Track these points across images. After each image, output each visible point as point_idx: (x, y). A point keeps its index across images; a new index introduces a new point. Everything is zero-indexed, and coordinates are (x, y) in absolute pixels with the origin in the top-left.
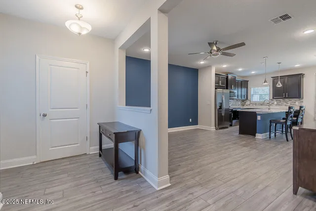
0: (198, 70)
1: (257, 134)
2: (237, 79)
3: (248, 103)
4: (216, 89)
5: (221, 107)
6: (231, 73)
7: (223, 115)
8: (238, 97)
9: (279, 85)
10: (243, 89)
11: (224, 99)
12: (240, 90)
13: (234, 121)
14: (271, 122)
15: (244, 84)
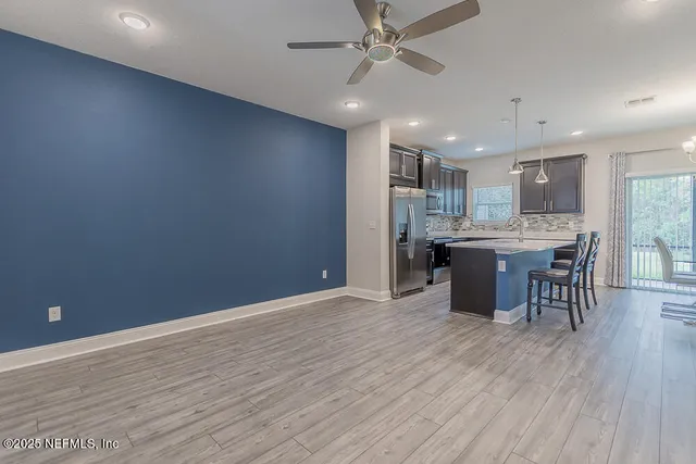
0: (345, 132)
1: (496, 312)
2: (444, 164)
3: (467, 224)
4: (391, 186)
5: (404, 237)
6: (429, 149)
7: (411, 256)
8: (445, 210)
9: (542, 179)
10: (456, 191)
11: (412, 214)
12: (449, 192)
13: (437, 272)
14: (531, 276)
15: (458, 178)
